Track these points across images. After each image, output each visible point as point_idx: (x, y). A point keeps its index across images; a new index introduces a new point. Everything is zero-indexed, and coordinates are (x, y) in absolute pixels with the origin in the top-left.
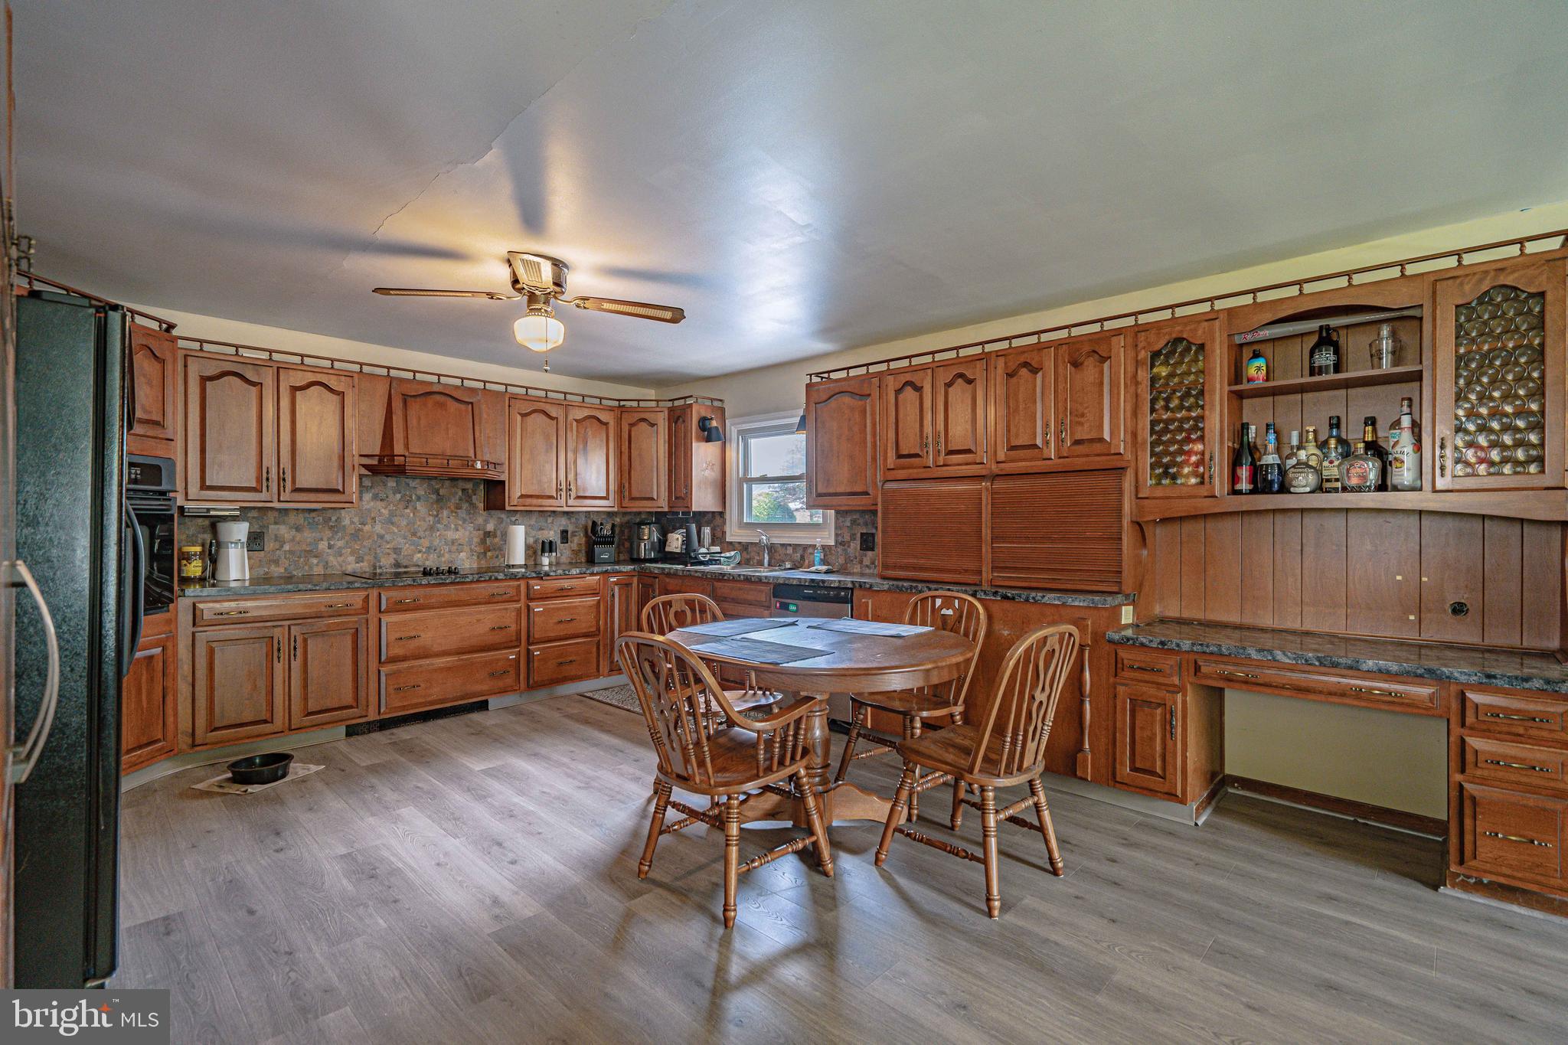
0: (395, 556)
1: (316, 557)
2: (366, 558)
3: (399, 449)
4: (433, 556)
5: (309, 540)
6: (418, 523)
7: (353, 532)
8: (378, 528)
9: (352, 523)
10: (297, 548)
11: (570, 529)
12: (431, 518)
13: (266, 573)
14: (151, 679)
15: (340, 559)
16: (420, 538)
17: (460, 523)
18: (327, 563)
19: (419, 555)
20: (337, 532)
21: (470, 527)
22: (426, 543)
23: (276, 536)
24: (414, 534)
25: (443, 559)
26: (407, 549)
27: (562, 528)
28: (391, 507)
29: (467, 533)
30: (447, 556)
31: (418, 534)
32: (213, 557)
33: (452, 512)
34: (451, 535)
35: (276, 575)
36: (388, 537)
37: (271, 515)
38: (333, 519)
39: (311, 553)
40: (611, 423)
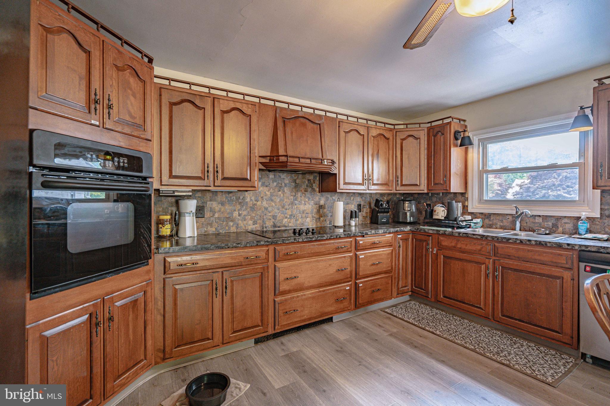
0: (273, 220)
1: (232, 221)
2: (258, 222)
3: (281, 152)
4: (293, 220)
5: (228, 211)
6: (285, 200)
7: (251, 206)
8: (265, 204)
9: (251, 200)
10: (222, 216)
11: (362, 203)
12: (292, 197)
13: (206, 231)
15: (245, 222)
16: (286, 209)
17: (307, 200)
18: (238, 225)
19: (286, 220)
20: (243, 206)
21: (312, 203)
22: (289, 212)
23: (211, 208)
24: (283, 207)
25: (298, 222)
26: (279, 216)
27: (358, 203)
28: (271, 191)
29: (310, 206)
30: (300, 220)
31: (285, 207)
32: (176, 222)
33: (303, 193)
34: (302, 207)
35: (211, 232)
36: (270, 209)
37: (209, 195)
38: (241, 198)
39: (230, 219)
40: (391, 138)
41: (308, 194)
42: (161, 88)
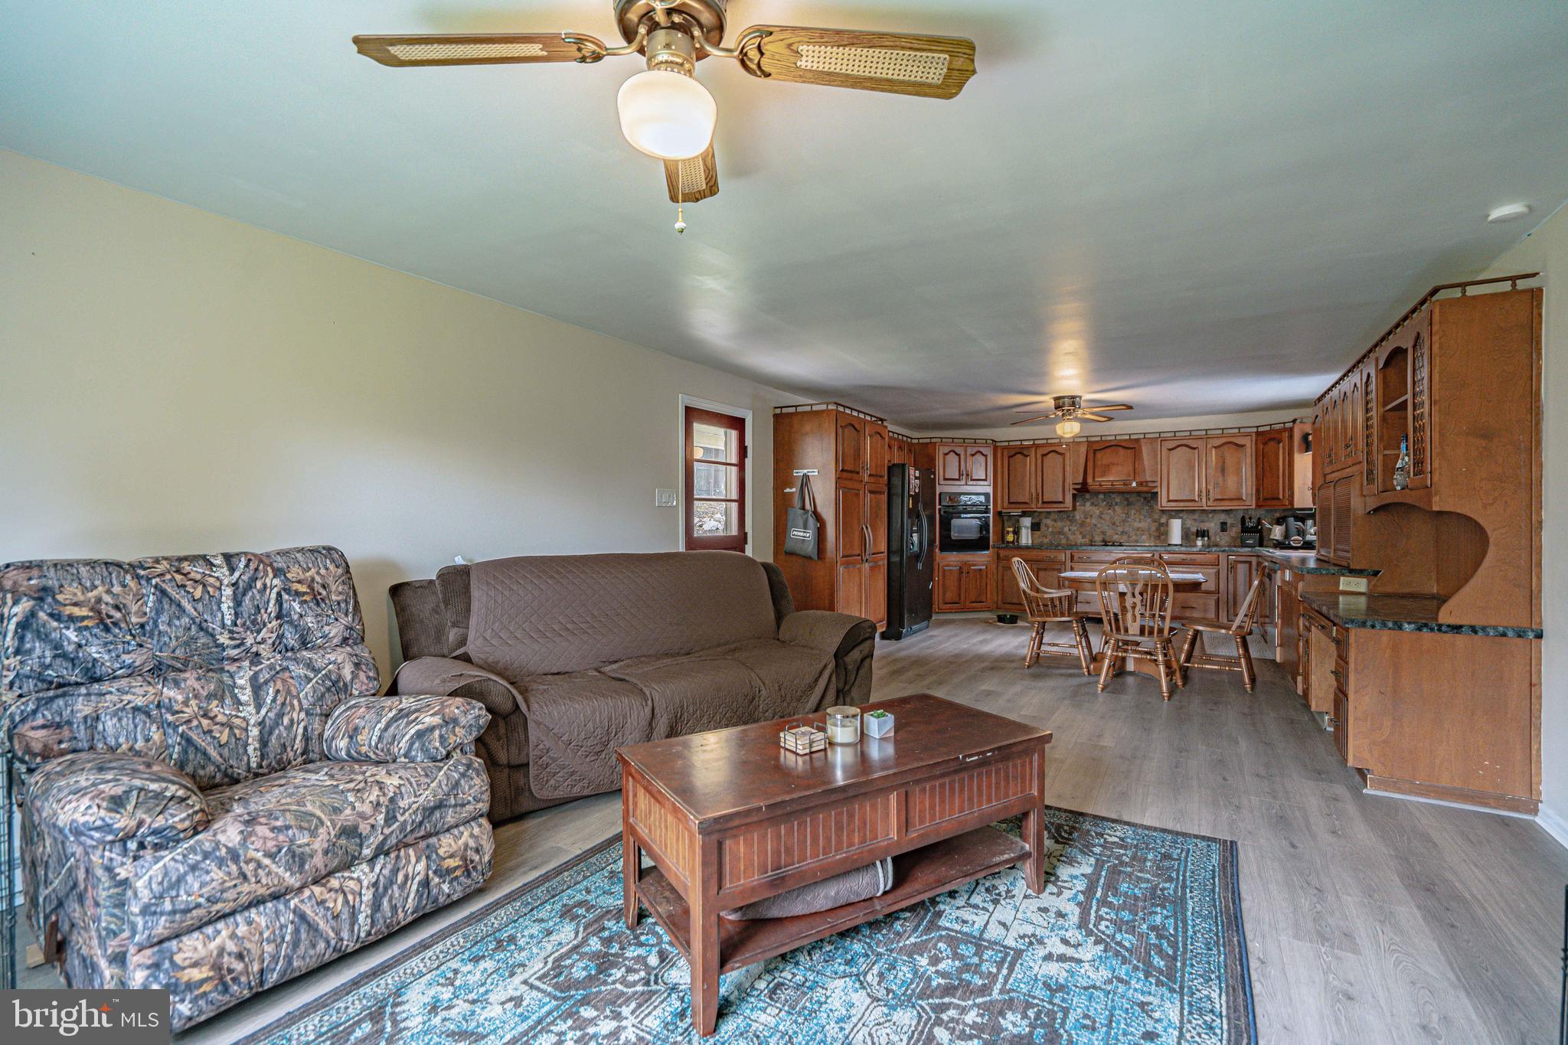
1: (1063, 534)
3: (1090, 481)
5: (1060, 526)
6: (1116, 518)
7: (1081, 523)
8: (1094, 521)
9: (1081, 517)
10: (1055, 530)
12: (1124, 515)
13: (1041, 542)
14: (981, 578)
15: (1074, 535)
16: (1117, 526)
17: (1143, 517)
18: (1068, 537)
20: (1073, 523)
21: (1149, 520)
22: (1120, 529)
23: (1046, 524)
24: (1114, 524)
26: (1109, 532)
27: (1222, 521)
28: (1101, 509)
29: (1147, 524)
31: (1116, 524)
32: (1017, 532)
33: (1137, 511)
34: (1137, 525)
35: (1046, 541)
36: (1099, 525)
37: (1044, 515)
38: (1072, 516)
39: (1061, 533)
40: (1248, 444)
41: (1144, 512)
42: (1004, 448)
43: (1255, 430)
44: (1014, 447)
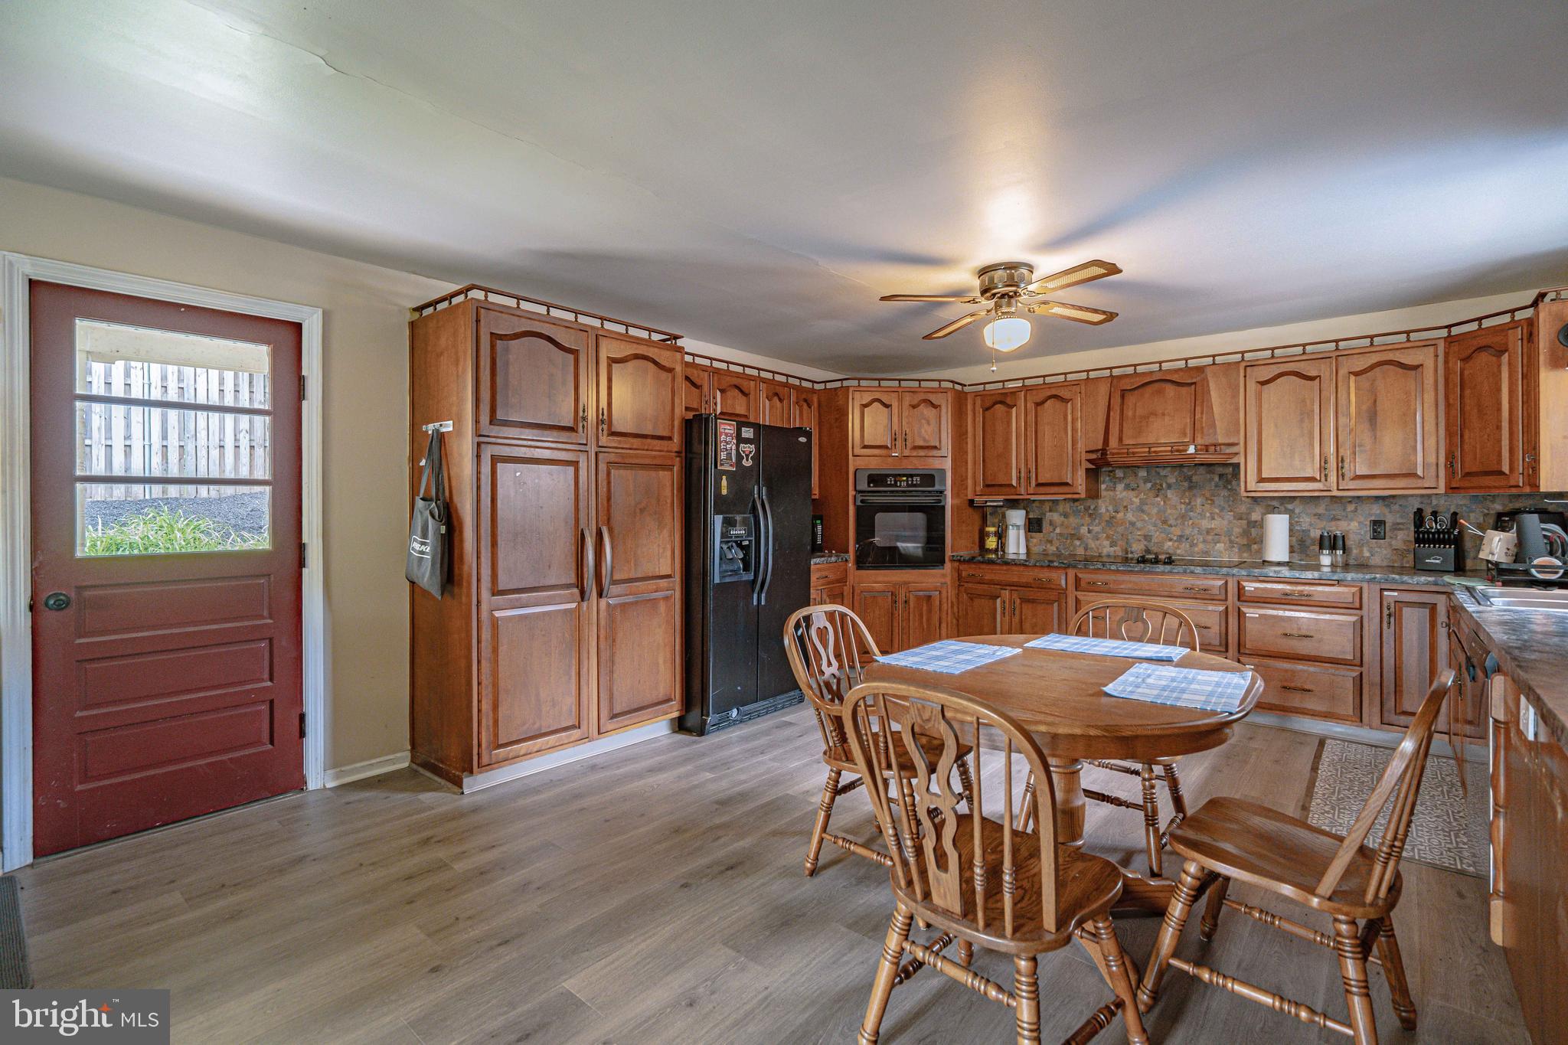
0: (1145, 543)
1: (1078, 539)
2: (1120, 543)
3: (1113, 443)
4: (1185, 546)
5: (1074, 525)
6: (1169, 511)
7: (1108, 519)
8: (1130, 516)
9: (1107, 510)
10: (1065, 531)
11: (1390, 519)
12: (1183, 506)
13: (1045, 550)
14: (930, 611)
15: (1098, 542)
16: (1171, 526)
17: (1217, 511)
18: (1087, 545)
19: (1170, 543)
20: (1095, 519)
21: (1229, 516)
22: (1177, 531)
23: (1051, 521)
24: (1165, 522)
25: (1196, 549)
26: (1157, 536)
27: (1373, 518)
28: (1142, 496)
29: (1225, 522)
30: (1201, 546)
31: (1169, 523)
32: (1001, 536)
33: (1207, 499)
34: (1205, 524)
35: (1051, 552)
36: (1139, 524)
37: (1047, 507)
38: (1092, 507)
39: (1075, 536)
40: (1429, 364)
41: (1219, 501)
42: (977, 394)
43: (1444, 333)
44: (992, 393)
